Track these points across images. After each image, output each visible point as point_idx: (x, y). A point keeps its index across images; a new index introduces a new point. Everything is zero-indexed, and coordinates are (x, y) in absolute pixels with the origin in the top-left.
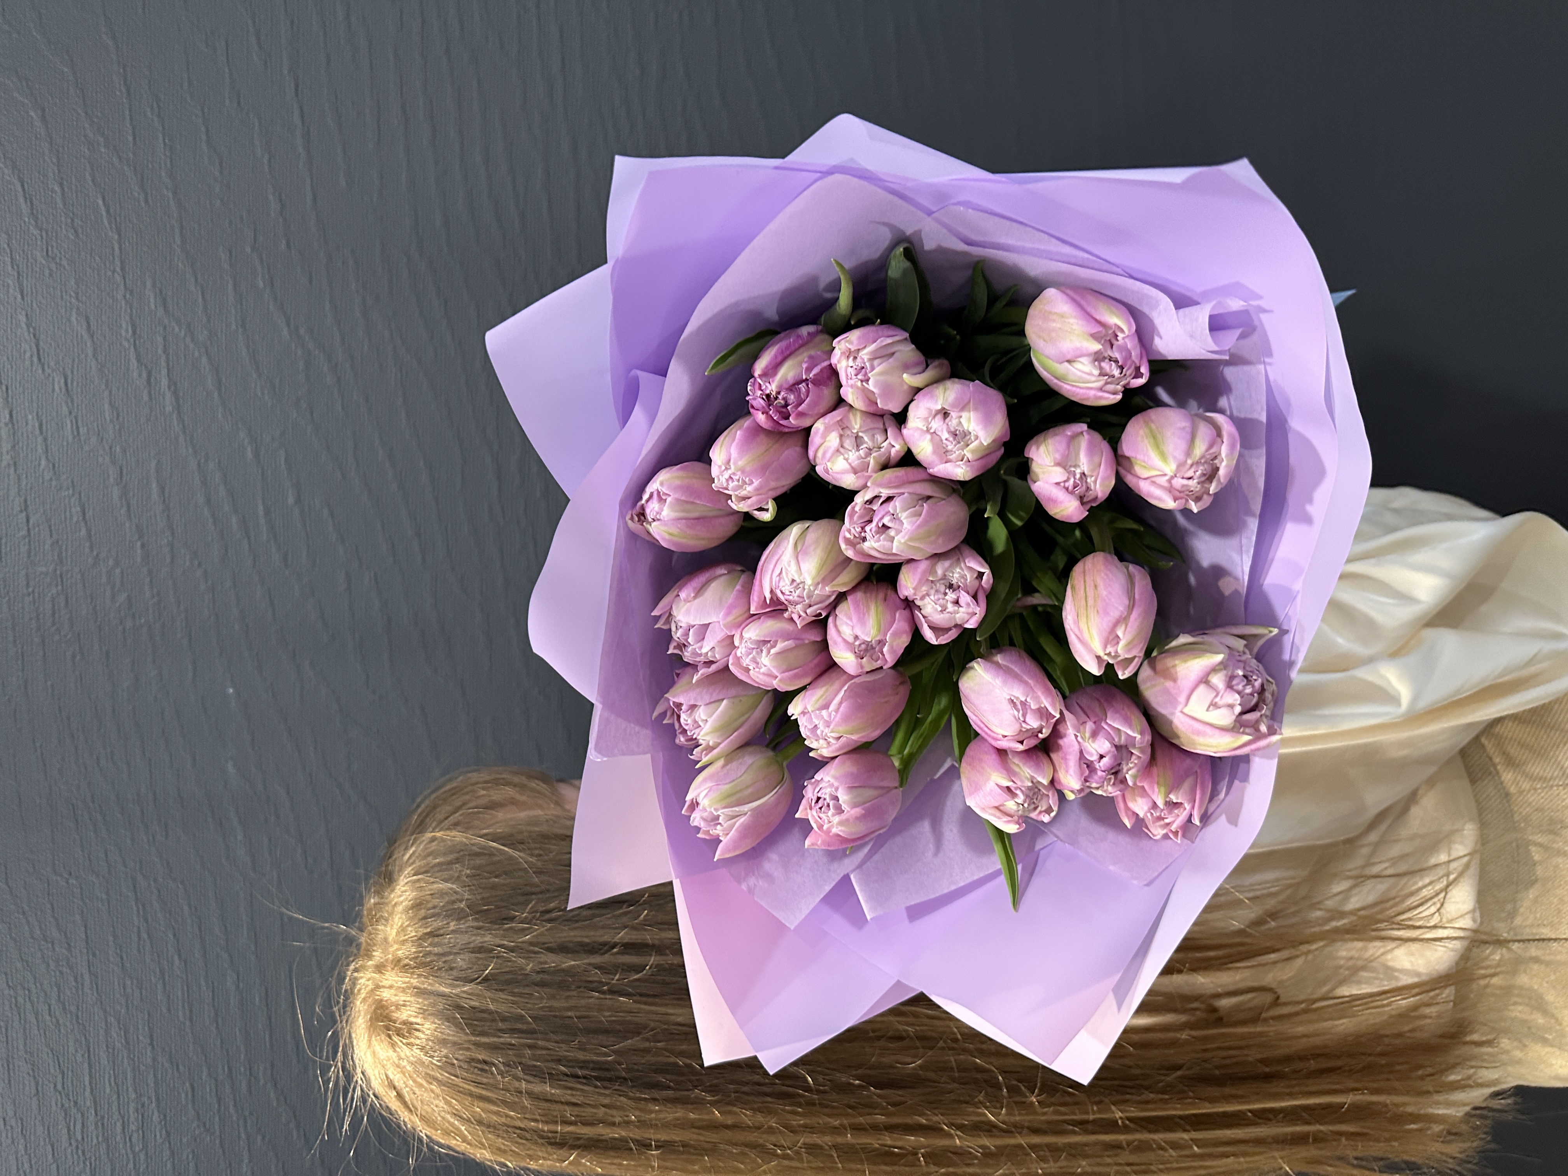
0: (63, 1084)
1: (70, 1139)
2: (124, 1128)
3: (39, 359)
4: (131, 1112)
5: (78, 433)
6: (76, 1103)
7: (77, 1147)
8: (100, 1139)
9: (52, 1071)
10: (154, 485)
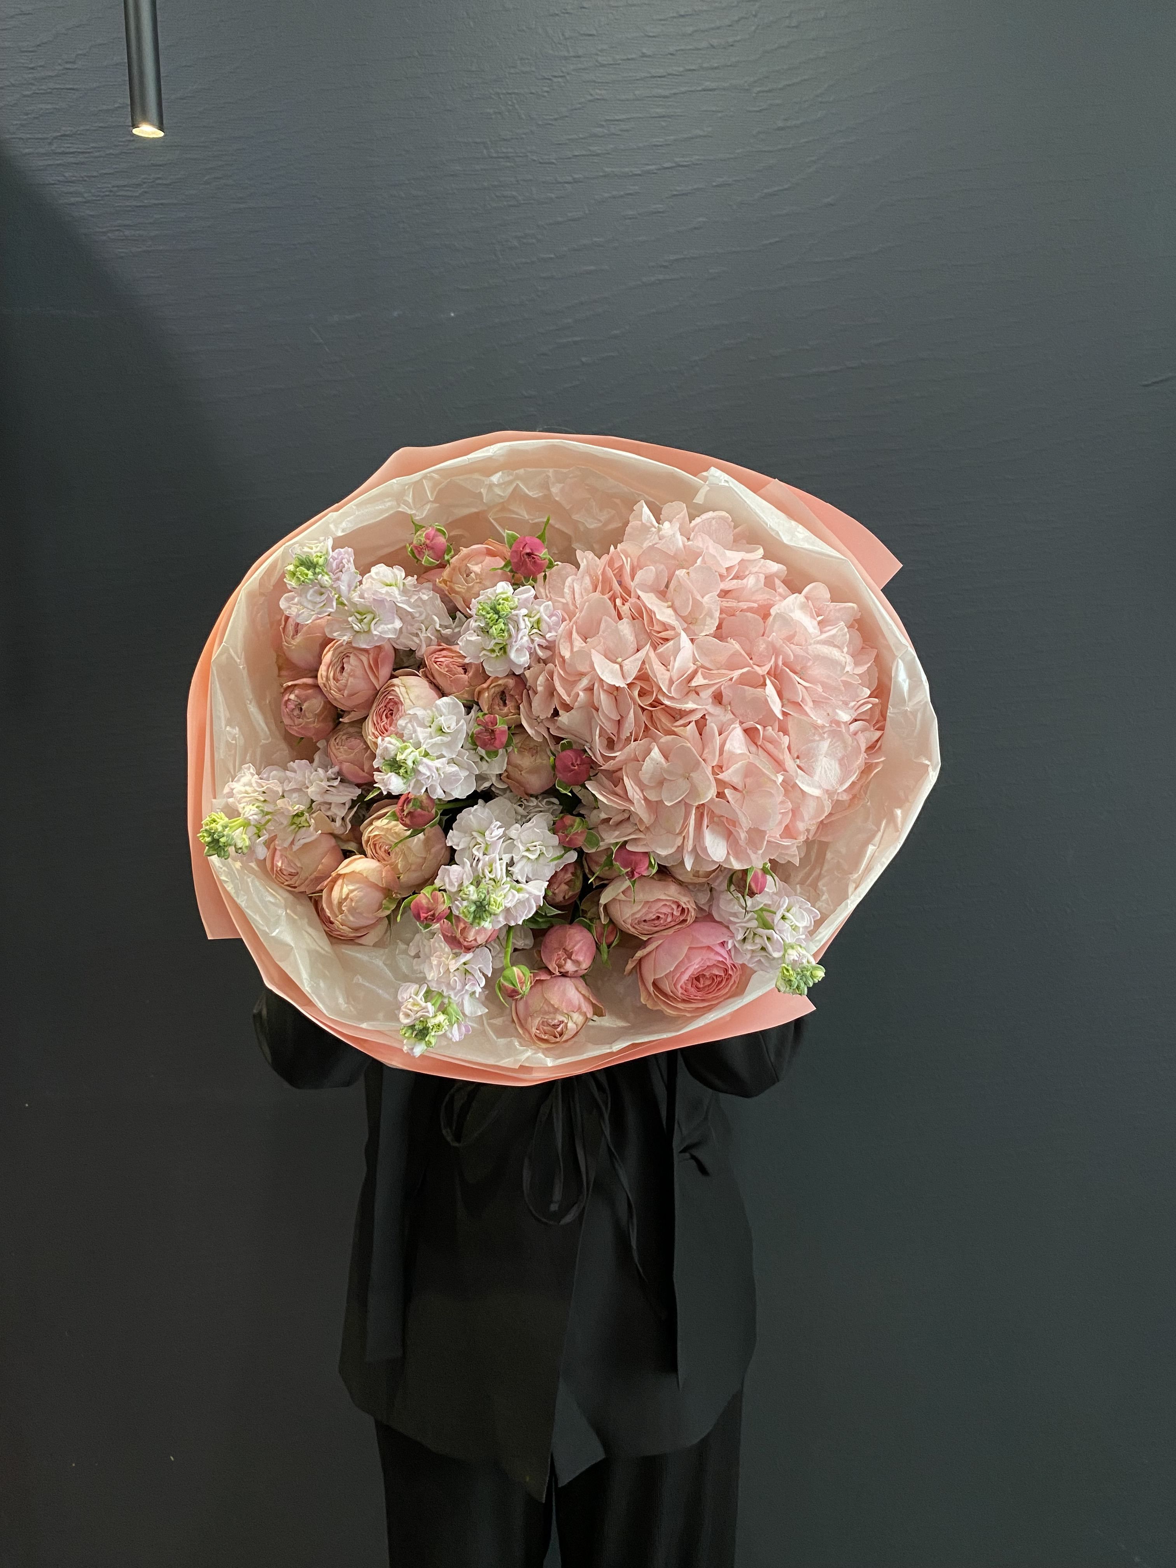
0: (160, 184)
1: (117, 186)
2: (127, 226)
3: (674, 195)
4: (138, 232)
5: (626, 219)
6: (146, 192)
7: (111, 191)
8: (118, 208)
9: (172, 177)
10: (592, 268)
